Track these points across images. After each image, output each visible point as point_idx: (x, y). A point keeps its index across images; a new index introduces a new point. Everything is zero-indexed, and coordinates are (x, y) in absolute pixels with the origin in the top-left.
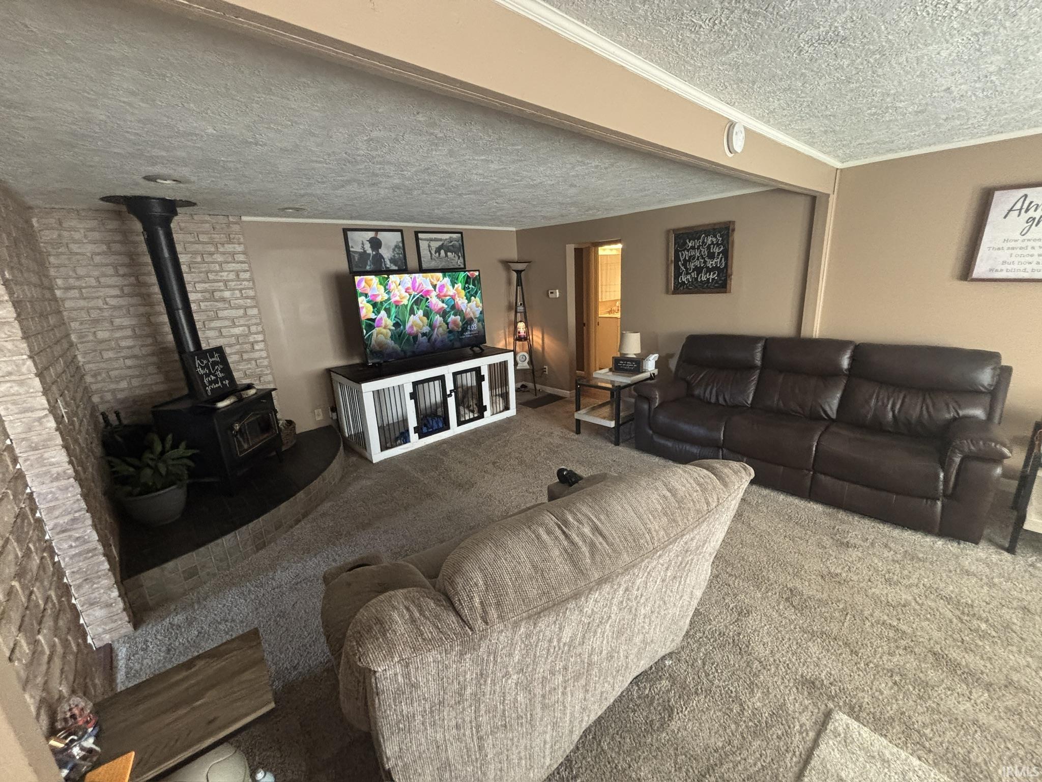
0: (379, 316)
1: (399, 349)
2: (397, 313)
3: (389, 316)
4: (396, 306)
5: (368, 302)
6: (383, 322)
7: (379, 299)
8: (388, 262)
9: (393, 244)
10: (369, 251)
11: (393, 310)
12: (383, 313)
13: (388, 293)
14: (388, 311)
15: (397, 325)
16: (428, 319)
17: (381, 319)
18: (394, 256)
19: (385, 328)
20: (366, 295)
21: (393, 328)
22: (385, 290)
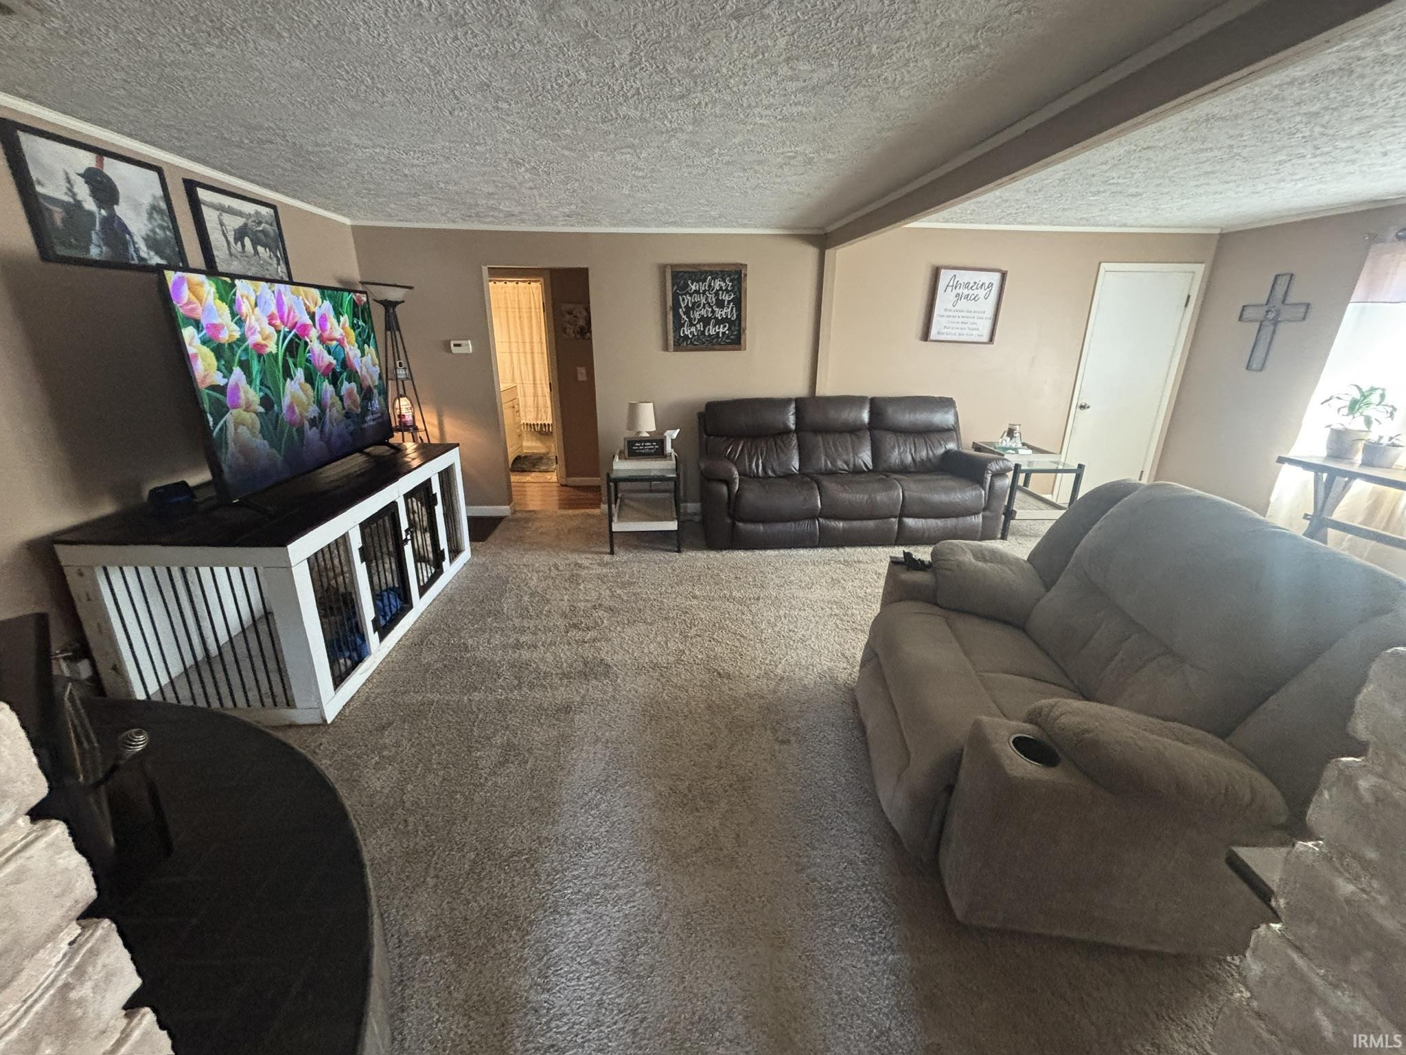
0: (233, 377)
1: (279, 458)
2: (263, 372)
3: (250, 382)
4: (260, 356)
5: (204, 342)
6: (242, 395)
7: (224, 337)
8: (142, 245)
9: (147, 201)
10: (90, 204)
11: (256, 367)
12: (237, 370)
13: (240, 323)
14: (245, 367)
15: (266, 402)
16: (314, 389)
17: (236, 387)
18: (153, 231)
19: (247, 410)
20: (197, 324)
21: (261, 410)
22: (233, 315)
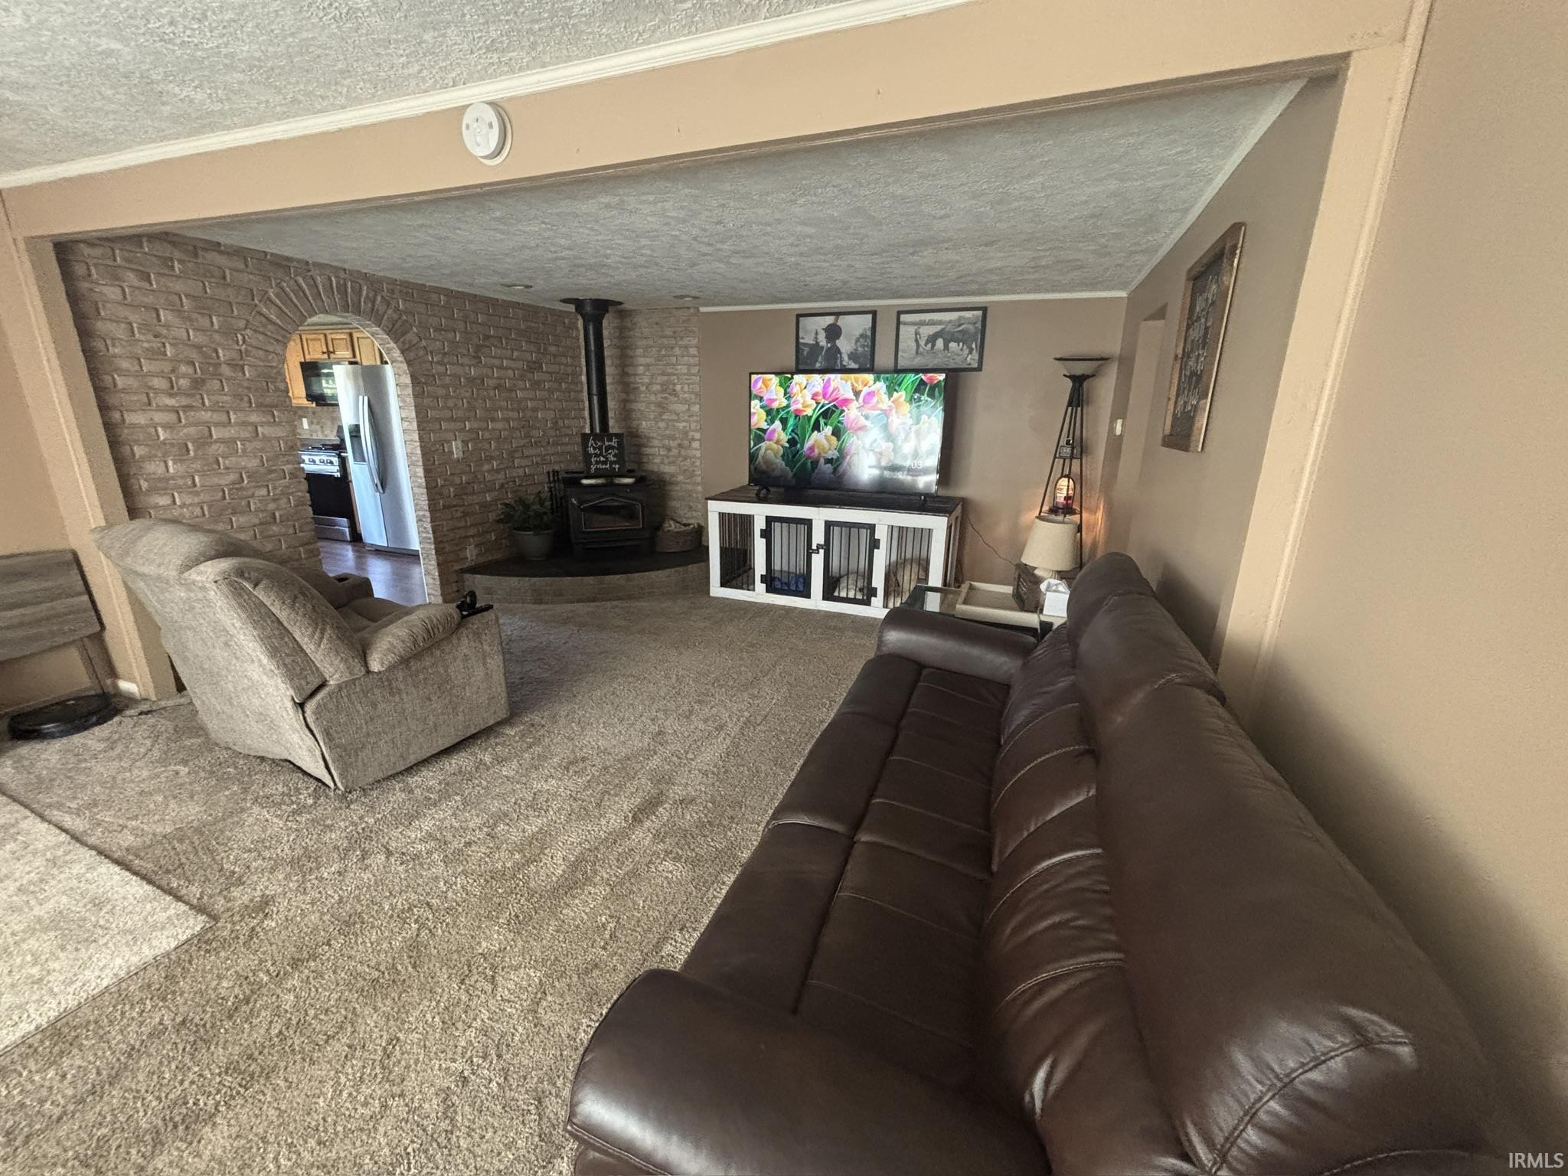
0: (772, 427)
1: (791, 474)
2: (796, 426)
3: (784, 429)
5: (761, 407)
6: (776, 435)
7: (775, 405)
9: (857, 333)
12: (777, 423)
13: (788, 399)
14: (784, 421)
15: (792, 442)
17: (774, 431)
19: (777, 442)
20: (761, 399)
21: (787, 445)
22: (785, 394)
